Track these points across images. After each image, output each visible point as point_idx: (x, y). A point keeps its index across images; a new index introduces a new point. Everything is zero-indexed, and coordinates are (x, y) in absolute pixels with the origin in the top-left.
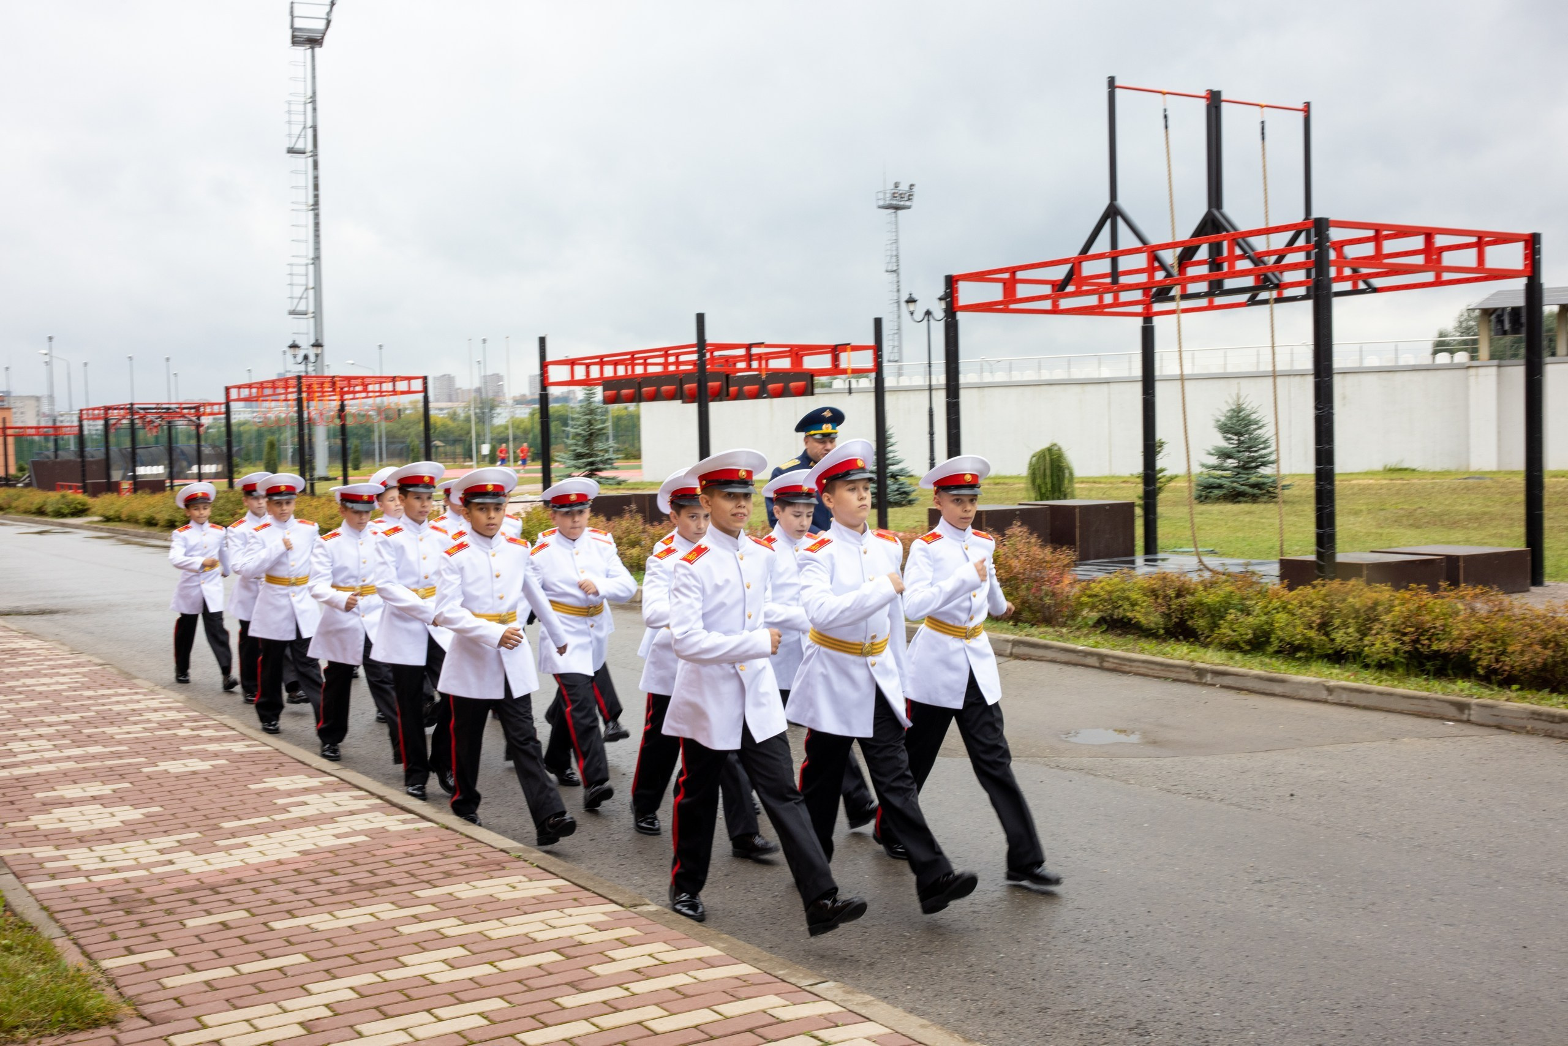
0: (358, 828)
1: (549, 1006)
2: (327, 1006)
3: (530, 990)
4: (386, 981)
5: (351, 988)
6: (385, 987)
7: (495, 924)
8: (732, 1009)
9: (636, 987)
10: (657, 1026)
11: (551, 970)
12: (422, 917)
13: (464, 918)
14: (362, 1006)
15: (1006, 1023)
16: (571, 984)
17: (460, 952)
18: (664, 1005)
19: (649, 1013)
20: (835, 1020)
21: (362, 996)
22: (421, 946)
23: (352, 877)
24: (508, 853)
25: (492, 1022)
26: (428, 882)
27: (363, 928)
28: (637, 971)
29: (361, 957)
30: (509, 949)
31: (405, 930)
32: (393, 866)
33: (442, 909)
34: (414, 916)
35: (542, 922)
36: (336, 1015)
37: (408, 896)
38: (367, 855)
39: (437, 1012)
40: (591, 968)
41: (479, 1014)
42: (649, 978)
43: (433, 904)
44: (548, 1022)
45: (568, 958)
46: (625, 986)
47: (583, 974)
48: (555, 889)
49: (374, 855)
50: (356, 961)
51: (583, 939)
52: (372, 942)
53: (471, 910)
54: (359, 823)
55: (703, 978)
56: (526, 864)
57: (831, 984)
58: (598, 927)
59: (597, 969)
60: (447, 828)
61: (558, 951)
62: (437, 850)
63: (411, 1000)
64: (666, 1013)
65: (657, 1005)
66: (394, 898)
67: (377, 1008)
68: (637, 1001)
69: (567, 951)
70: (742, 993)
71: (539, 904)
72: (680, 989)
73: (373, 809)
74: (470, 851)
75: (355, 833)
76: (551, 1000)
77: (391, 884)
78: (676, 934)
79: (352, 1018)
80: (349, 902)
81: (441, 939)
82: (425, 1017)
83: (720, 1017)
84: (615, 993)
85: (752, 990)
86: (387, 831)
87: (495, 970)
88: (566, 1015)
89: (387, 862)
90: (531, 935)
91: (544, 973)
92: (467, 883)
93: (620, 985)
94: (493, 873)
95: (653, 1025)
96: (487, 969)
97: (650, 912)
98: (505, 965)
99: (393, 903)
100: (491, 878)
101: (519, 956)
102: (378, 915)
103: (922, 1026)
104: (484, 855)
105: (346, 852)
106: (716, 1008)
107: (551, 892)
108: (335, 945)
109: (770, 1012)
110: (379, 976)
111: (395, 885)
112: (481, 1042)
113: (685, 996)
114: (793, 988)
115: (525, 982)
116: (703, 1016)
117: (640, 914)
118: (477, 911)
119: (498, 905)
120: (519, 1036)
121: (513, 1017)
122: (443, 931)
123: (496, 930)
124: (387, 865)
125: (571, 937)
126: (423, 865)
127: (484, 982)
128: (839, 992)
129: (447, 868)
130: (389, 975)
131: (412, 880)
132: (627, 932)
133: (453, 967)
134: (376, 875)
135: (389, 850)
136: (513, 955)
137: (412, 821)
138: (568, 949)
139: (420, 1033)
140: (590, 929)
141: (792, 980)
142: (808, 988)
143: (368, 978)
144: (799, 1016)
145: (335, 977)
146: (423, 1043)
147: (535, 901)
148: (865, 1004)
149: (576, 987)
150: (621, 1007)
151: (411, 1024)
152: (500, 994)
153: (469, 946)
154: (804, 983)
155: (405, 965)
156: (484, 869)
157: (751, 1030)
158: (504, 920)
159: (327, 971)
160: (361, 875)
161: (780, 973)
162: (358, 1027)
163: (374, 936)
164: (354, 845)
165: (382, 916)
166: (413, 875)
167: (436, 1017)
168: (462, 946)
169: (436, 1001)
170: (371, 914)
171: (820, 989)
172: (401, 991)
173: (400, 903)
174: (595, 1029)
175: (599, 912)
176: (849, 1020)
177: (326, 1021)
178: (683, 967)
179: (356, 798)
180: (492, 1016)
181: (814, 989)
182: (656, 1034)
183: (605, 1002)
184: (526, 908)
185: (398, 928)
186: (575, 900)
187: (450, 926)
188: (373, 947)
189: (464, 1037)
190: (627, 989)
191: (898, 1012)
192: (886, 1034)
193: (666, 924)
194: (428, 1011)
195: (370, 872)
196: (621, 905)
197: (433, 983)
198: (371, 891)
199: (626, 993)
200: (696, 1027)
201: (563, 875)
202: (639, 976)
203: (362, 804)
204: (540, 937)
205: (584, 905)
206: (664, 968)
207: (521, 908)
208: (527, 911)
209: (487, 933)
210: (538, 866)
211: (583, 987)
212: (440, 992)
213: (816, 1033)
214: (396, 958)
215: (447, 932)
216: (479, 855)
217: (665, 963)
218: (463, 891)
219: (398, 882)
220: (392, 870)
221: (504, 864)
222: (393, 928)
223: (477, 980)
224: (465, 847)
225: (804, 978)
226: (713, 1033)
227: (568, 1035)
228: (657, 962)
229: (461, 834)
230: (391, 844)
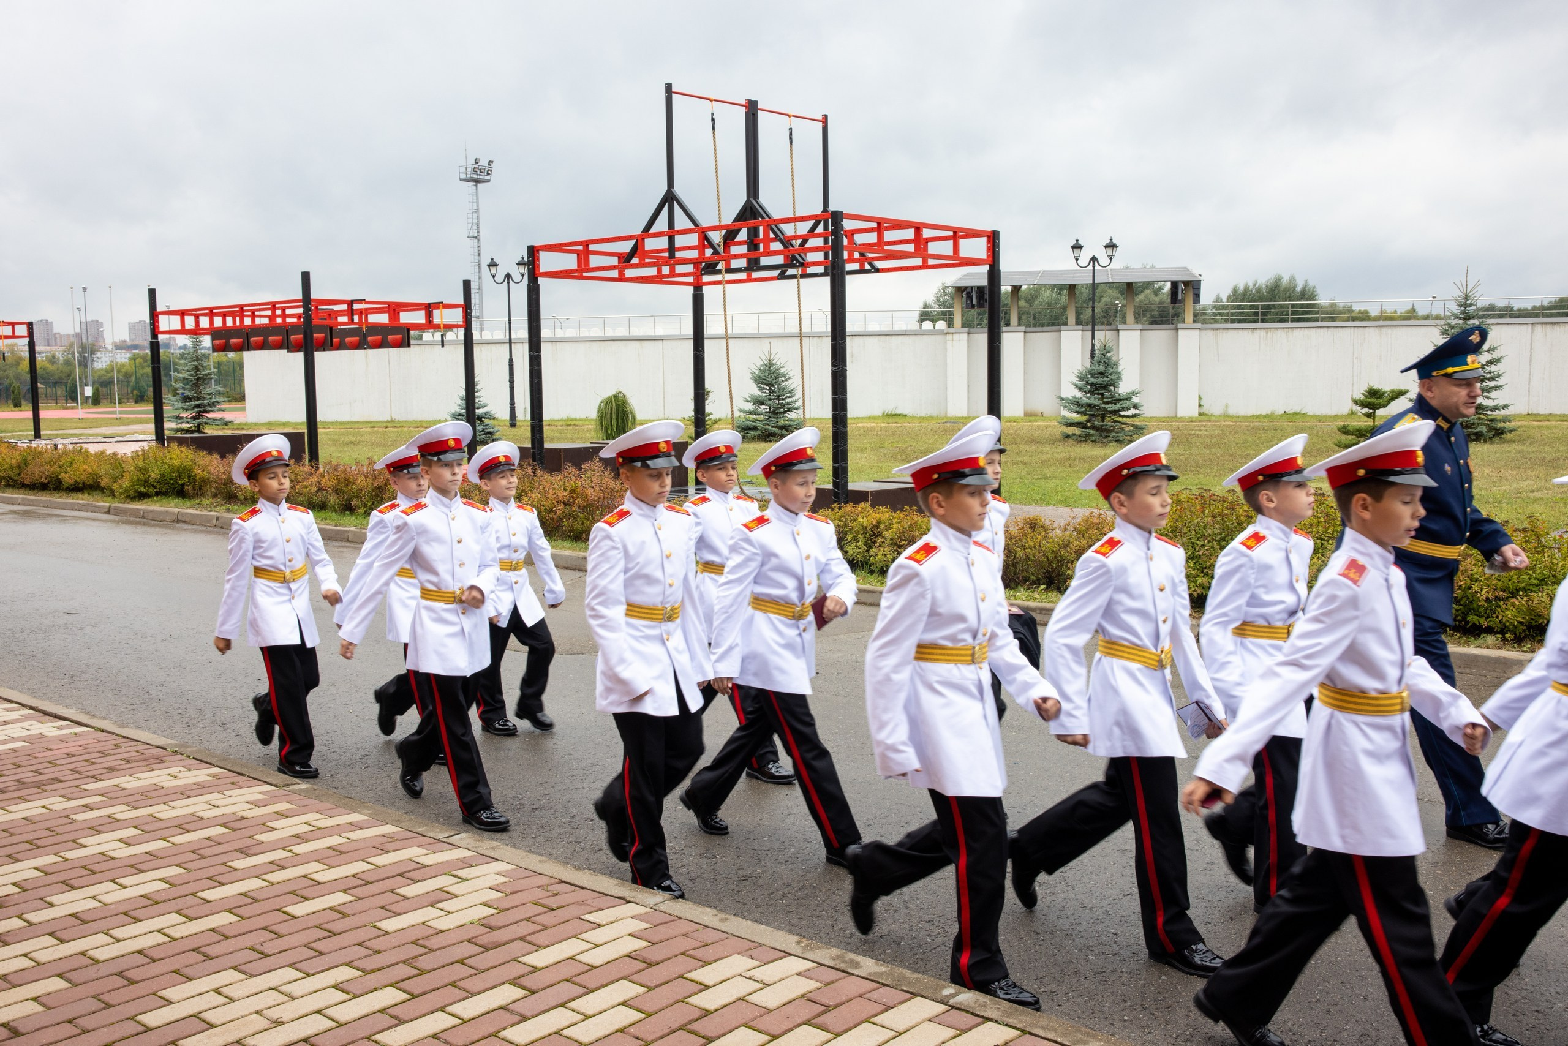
0: (15, 736)
1: (224, 869)
2: (14, 884)
3: (203, 857)
4: (67, 860)
5: (35, 868)
6: (68, 865)
7: (163, 807)
8: (382, 860)
9: (297, 849)
10: (319, 877)
11: (220, 841)
12: (93, 806)
13: (133, 804)
14: (50, 882)
15: (604, 857)
16: (240, 851)
17: (136, 832)
18: (324, 861)
19: (312, 868)
20: (470, 862)
21: (47, 874)
22: (95, 829)
23: (18, 777)
24: (165, 749)
25: (173, 885)
26: (93, 777)
27: (38, 819)
28: (296, 836)
29: (39, 842)
30: (179, 826)
31: (79, 817)
32: (56, 765)
33: (110, 798)
34: (85, 806)
35: (206, 803)
36: (24, 891)
37: (77, 789)
38: (29, 758)
39: (121, 881)
40: (255, 837)
41: (160, 880)
42: (307, 841)
43: (102, 795)
44: (224, 881)
45: (233, 830)
46: (288, 848)
47: (249, 842)
48: (214, 776)
49: (36, 758)
50: (35, 846)
51: (245, 814)
52: (48, 829)
53: (139, 797)
54: (15, 731)
55: (354, 838)
56: (183, 757)
57: (464, 835)
58: (257, 804)
59: (259, 837)
60: (103, 731)
61: (223, 825)
62: (97, 749)
63: (95, 873)
64: (326, 867)
65: (318, 861)
66: (63, 792)
67: (63, 882)
68: (300, 860)
69: (232, 825)
70: (390, 847)
71: (201, 788)
72: (336, 848)
73: (26, 718)
74: (128, 749)
75: (13, 739)
76: (224, 864)
77: (58, 780)
78: (326, 805)
79: (41, 892)
80: (20, 798)
81: (114, 822)
82: (111, 886)
83: (373, 867)
84: (280, 854)
85: (398, 844)
86: (45, 736)
87: (169, 844)
88: (239, 874)
89: (50, 762)
90: (198, 814)
91: (214, 844)
92: (131, 775)
93: (283, 849)
94: (154, 766)
95: (317, 877)
96: (161, 844)
97: (300, 790)
98: (177, 839)
99: (62, 796)
100: (153, 770)
101: (188, 832)
102: (50, 807)
103: (541, 861)
104: (143, 751)
105: (8, 756)
106: (369, 860)
107: (210, 778)
108: (12, 835)
109: (414, 859)
110: (60, 856)
111: (61, 781)
112: (165, 901)
113: (341, 853)
114: (432, 841)
115: (198, 852)
116: (359, 867)
117: (293, 792)
118: (144, 798)
119: (163, 792)
120: (199, 894)
121: (192, 880)
122: (114, 816)
123: (163, 812)
124: (51, 765)
125: (234, 814)
126: (86, 763)
127: (160, 854)
128: (471, 841)
129: (109, 764)
130: (69, 855)
131: (78, 776)
132: (283, 806)
133: (129, 845)
134: (41, 774)
135: (50, 753)
136: (183, 831)
137: (67, 727)
138: (233, 823)
139: (107, 899)
140: (250, 806)
141: (431, 835)
142: (445, 840)
143: (51, 859)
144: (439, 861)
145: (17, 861)
146: (112, 907)
147: (196, 787)
148: (493, 848)
149: (245, 852)
150: (286, 865)
151: (98, 893)
152: (177, 862)
153: (141, 827)
154: (440, 836)
155: (83, 846)
156: (145, 763)
157: (401, 875)
158: (170, 803)
159: (9, 856)
160: (27, 775)
161: (420, 830)
162: (48, 899)
163: (49, 824)
164: (14, 750)
165: (54, 807)
166: (77, 772)
167: (120, 885)
168: (135, 827)
169: (118, 872)
170: (43, 807)
171: (455, 839)
172: (84, 867)
173: (70, 796)
174: (267, 884)
175: (256, 792)
176: (481, 861)
177: (16, 896)
178: (337, 830)
179: (7, 710)
180: (171, 880)
181: (450, 840)
182: (320, 883)
183: (272, 863)
184: (190, 793)
185: (71, 817)
186: (233, 783)
187: (120, 811)
188: (48, 833)
189: (149, 899)
190: (290, 851)
191: (521, 853)
192: (512, 870)
193: (317, 798)
194: (113, 881)
195: (35, 772)
196: (275, 786)
197: (113, 858)
198: (39, 787)
199: (290, 854)
200: (354, 876)
201: (218, 764)
202: (299, 840)
203: (15, 715)
204: (205, 815)
205: (241, 788)
206: (319, 832)
207: (184, 793)
208: (191, 795)
209: (158, 815)
210: (194, 758)
211: (250, 852)
212: (120, 865)
213: (455, 873)
214: (74, 841)
215: (118, 816)
216: (137, 752)
217: (321, 829)
218: (128, 782)
219: (63, 778)
220: (56, 769)
221: (163, 758)
222: (67, 817)
223: (153, 853)
224: (123, 745)
225: (441, 832)
226: (369, 879)
227: (243, 890)
228: (313, 828)
229: (117, 735)
230: (50, 747)
